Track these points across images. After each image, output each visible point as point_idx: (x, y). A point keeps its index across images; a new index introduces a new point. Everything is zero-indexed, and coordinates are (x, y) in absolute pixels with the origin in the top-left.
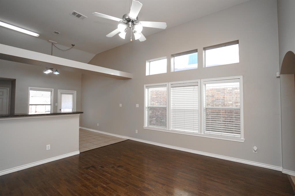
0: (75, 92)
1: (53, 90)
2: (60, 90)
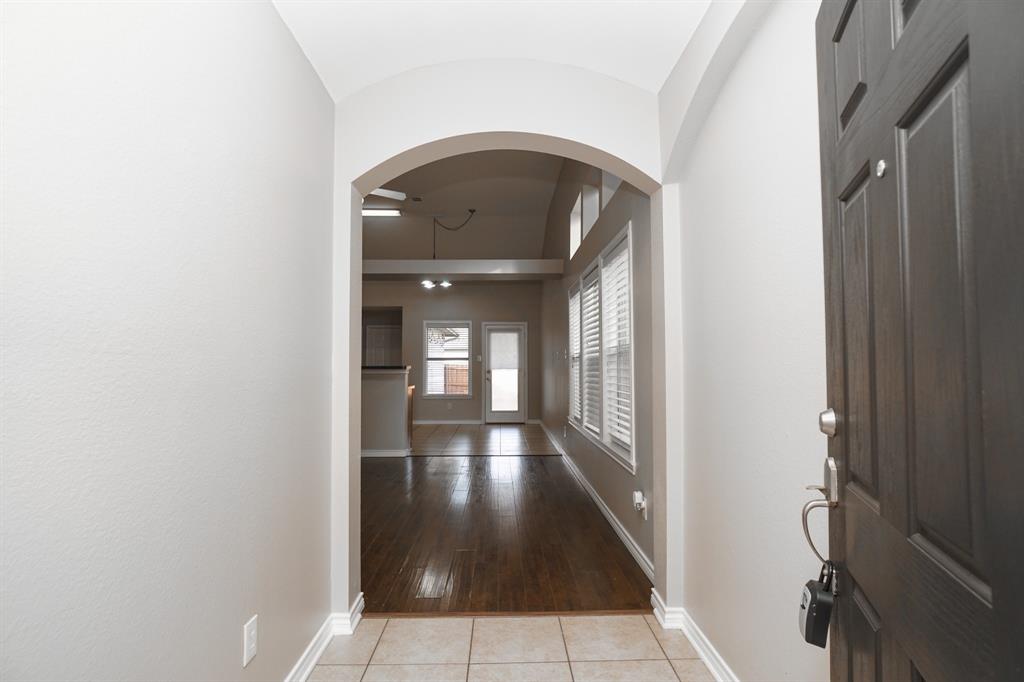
0: (524, 326)
1: (470, 322)
2: (484, 323)
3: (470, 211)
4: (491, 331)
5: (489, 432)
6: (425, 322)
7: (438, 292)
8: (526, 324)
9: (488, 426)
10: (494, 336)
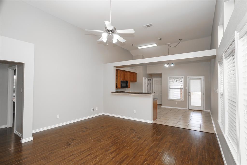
1: (183, 77)
2: (188, 77)
3: (180, 40)
4: (190, 79)
5: (190, 113)
6: (168, 77)
7: (170, 68)
8: (204, 76)
9: (190, 111)
10: (192, 81)
